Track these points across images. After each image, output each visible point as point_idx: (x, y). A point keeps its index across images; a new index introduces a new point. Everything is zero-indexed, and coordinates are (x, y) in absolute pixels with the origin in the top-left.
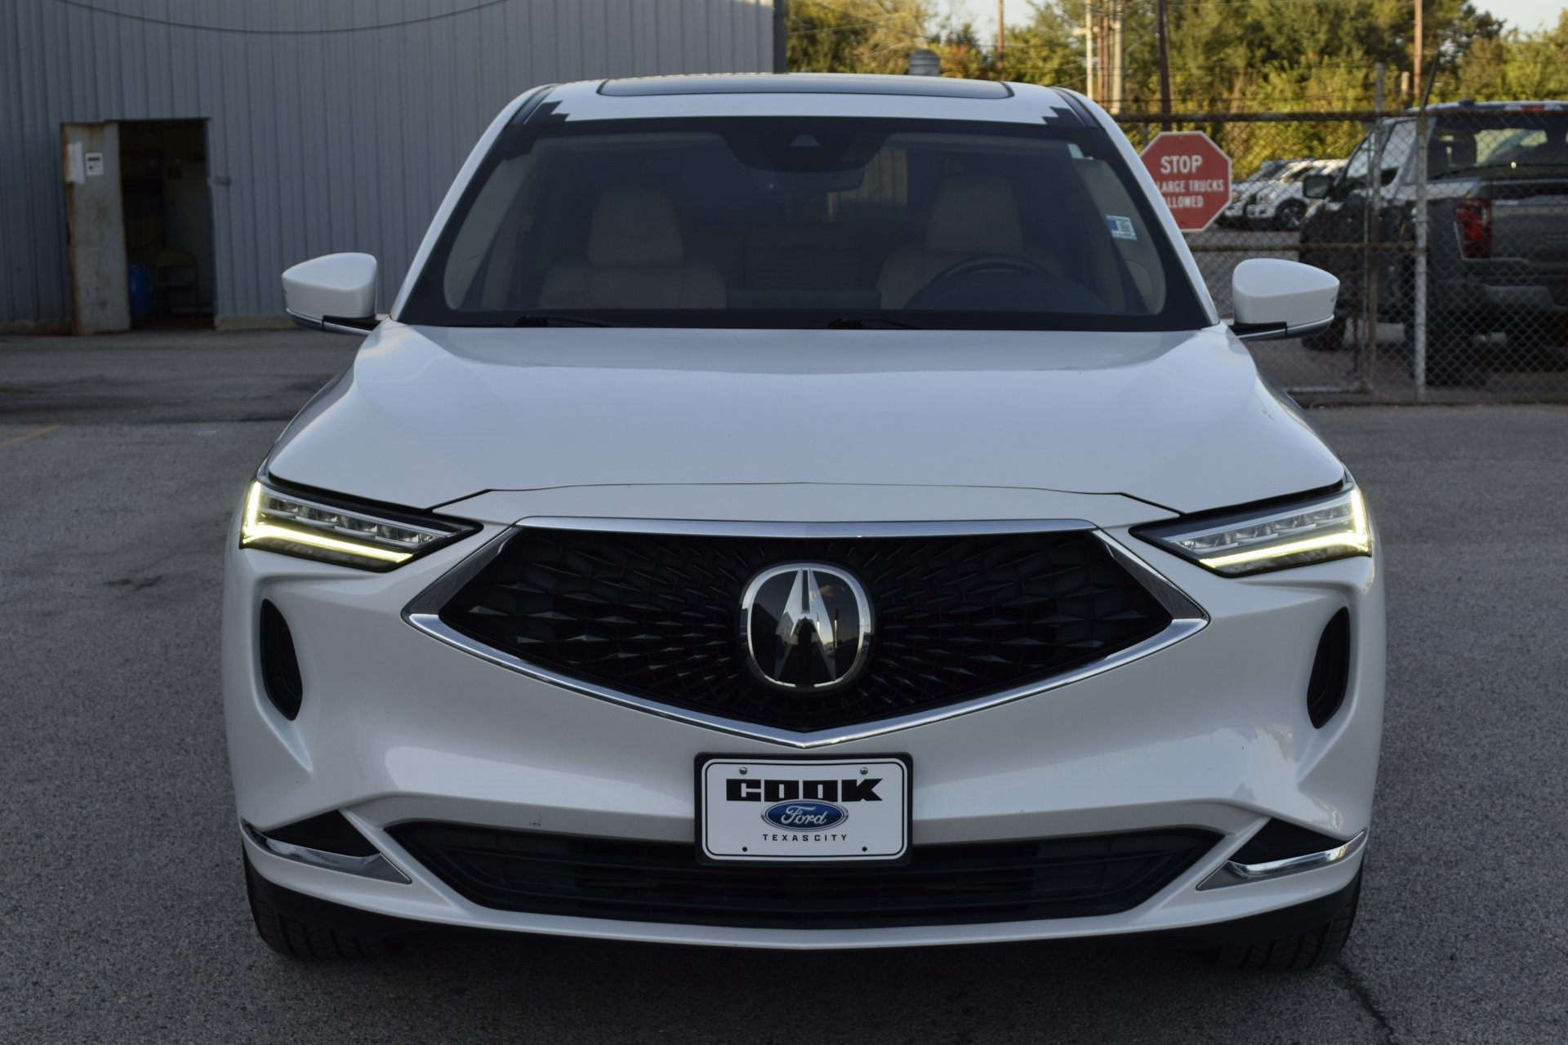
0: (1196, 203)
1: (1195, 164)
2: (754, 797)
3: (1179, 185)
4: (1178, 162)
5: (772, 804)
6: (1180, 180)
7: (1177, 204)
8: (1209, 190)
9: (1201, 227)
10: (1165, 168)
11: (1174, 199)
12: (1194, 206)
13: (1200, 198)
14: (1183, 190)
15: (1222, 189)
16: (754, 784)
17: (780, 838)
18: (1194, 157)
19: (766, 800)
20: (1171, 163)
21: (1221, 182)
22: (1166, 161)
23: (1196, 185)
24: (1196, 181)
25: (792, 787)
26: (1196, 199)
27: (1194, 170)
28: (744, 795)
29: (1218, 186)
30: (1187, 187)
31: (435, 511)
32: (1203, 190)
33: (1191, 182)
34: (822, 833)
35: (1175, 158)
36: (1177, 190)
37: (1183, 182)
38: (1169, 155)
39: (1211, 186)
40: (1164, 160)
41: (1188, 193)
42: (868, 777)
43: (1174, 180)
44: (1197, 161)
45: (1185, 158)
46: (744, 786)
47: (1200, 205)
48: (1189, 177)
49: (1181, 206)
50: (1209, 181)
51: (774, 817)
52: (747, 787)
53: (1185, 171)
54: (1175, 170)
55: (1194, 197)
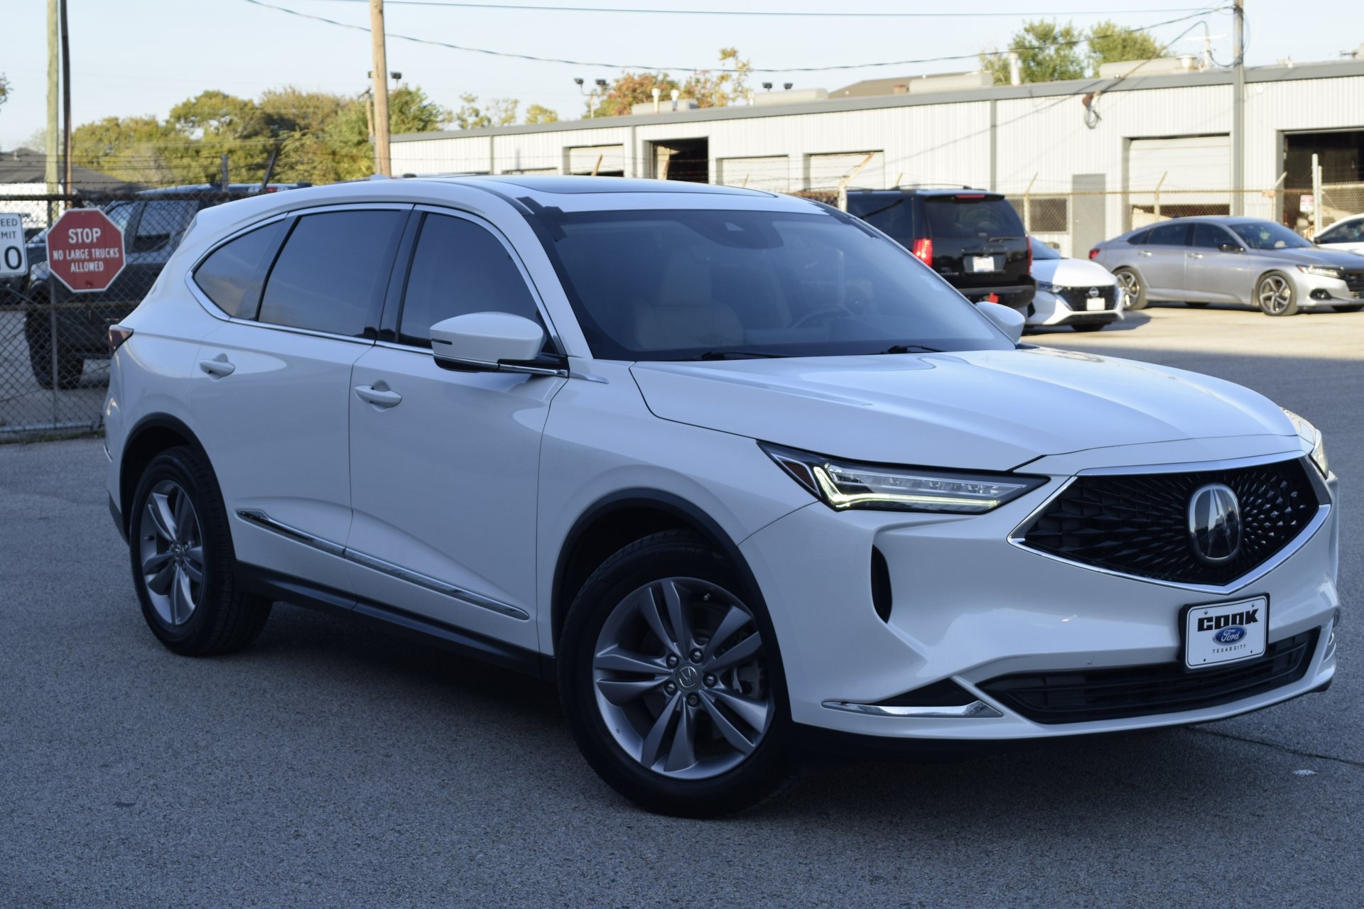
0: (98, 268)
1: (95, 235)
2: (1210, 628)
3: (84, 253)
4: (82, 233)
5: (1218, 631)
6: (84, 249)
7: (83, 268)
8: (108, 256)
9: (104, 287)
10: (73, 239)
11: (81, 264)
12: (97, 270)
13: (101, 263)
14: (87, 257)
15: (117, 256)
16: (1210, 620)
17: (1220, 650)
18: (94, 230)
19: (1216, 628)
20: (76, 234)
21: (116, 249)
22: (72, 233)
23: (98, 253)
24: (97, 250)
25: (1226, 618)
26: (98, 264)
27: (95, 240)
28: (1205, 627)
29: (115, 253)
30: (90, 253)
31: (1015, 471)
32: (103, 257)
33: (93, 250)
34: (1238, 644)
35: (79, 231)
36: (83, 257)
37: (87, 250)
38: (75, 229)
39: (109, 253)
40: (71, 232)
41: (91, 259)
42: (1255, 608)
43: (80, 249)
44: (96, 233)
45: (87, 230)
46: (1205, 621)
47: (101, 269)
48: (91, 246)
49: (87, 270)
50: (107, 249)
51: (1218, 638)
52: (1208, 622)
53: (88, 241)
54: (80, 241)
55: (96, 262)
